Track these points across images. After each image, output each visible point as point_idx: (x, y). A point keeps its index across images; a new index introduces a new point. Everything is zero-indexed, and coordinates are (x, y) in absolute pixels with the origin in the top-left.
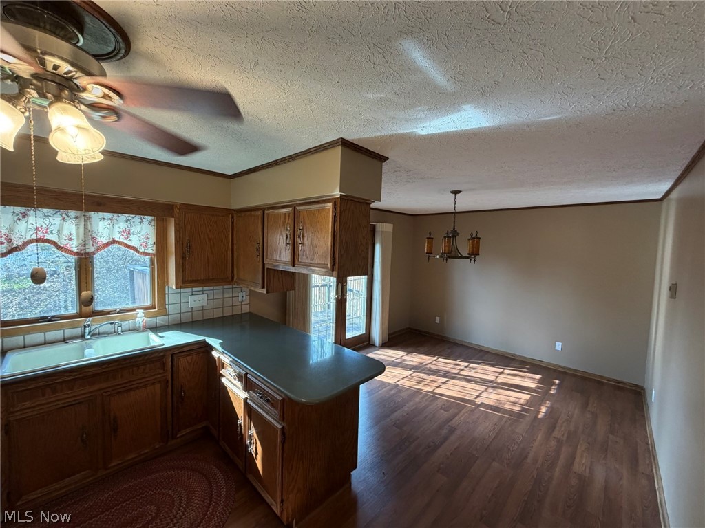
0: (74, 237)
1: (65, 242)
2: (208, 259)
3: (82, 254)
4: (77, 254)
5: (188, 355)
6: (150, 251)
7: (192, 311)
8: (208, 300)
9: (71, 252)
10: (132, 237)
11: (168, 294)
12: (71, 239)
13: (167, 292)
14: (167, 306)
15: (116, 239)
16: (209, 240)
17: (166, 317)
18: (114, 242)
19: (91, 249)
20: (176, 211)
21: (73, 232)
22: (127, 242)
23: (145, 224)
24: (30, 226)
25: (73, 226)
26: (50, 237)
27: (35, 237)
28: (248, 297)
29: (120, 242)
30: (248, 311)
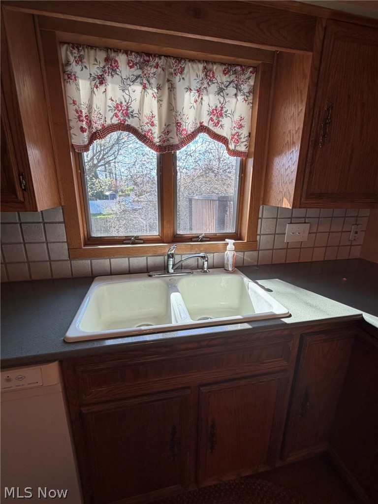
0: (156, 122)
1: (147, 128)
3: (165, 148)
4: (160, 148)
6: (242, 148)
7: (287, 248)
8: (309, 233)
9: (153, 145)
10: (225, 121)
11: (261, 219)
12: (153, 125)
13: (260, 216)
14: (258, 237)
15: (205, 124)
17: (255, 253)
18: (202, 129)
19: (175, 140)
21: (156, 113)
22: (217, 130)
23: (240, 98)
24: (109, 103)
25: (155, 103)
26: (130, 122)
27: (115, 121)
28: (364, 234)
29: (208, 131)
30: (358, 256)
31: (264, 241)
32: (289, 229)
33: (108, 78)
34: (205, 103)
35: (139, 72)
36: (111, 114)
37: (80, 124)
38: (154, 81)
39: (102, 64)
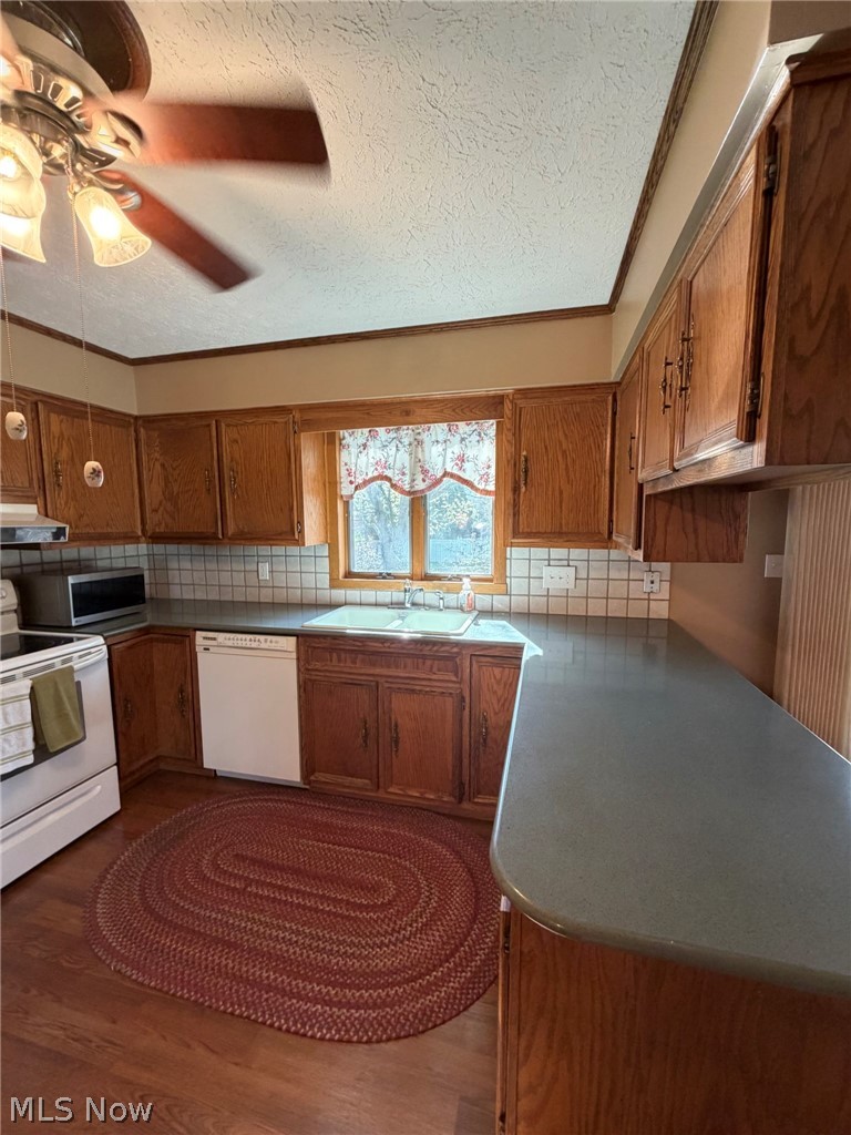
0: (407, 472)
1: (397, 478)
3: (414, 494)
4: (409, 493)
5: (497, 665)
7: (548, 596)
8: (576, 579)
9: (403, 492)
10: (466, 465)
11: (510, 559)
12: (404, 474)
13: (508, 556)
14: (508, 580)
15: (449, 470)
17: (507, 599)
19: (420, 486)
20: (508, 406)
21: (407, 464)
22: (461, 474)
24: (371, 460)
25: (407, 456)
26: (388, 473)
27: (376, 474)
28: (666, 586)
29: (452, 476)
30: (665, 615)
31: (517, 586)
32: (547, 571)
33: (370, 443)
34: (449, 451)
35: (395, 435)
36: (373, 469)
37: (350, 479)
38: (406, 441)
39: (367, 434)
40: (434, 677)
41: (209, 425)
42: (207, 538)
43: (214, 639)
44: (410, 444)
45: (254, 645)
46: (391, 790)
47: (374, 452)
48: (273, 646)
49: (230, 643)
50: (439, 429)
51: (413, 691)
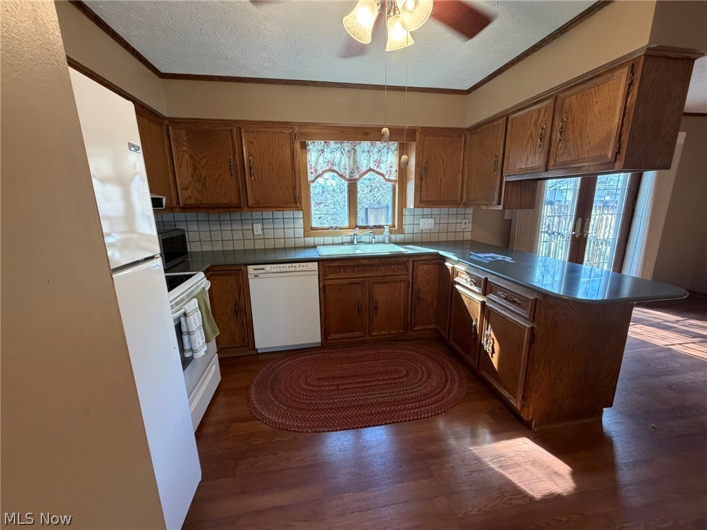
0: (347, 167)
1: (342, 171)
2: (441, 180)
3: (352, 180)
4: (349, 180)
5: (425, 264)
6: (393, 178)
7: (422, 233)
8: (435, 224)
9: (346, 179)
10: (381, 165)
11: (405, 215)
12: (346, 169)
13: (405, 213)
14: (404, 226)
15: (372, 168)
16: (443, 161)
17: (402, 236)
18: (370, 170)
19: (357, 176)
20: (418, 135)
21: (347, 163)
22: (378, 170)
23: (390, 153)
24: (325, 160)
25: (347, 159)
26: (335, 168)
27: (327, 168)
28: (471, 224)
29: (374, 171)
30: (469, 238)
31: (407, 229)
32: (422, 221)
33: (325, 149)
34: (372, 157)
35: (340, 145)
36: (325, 165)
38: (346, 149)
39: (323, 144)
40: (396, 274)
41: (231, 130)
42: (231, 207)
43: (264, 269)
44: (348, 152)
45: (292, 269)
46: (373, 334)
47: (327, 155)
48: (305, 268)
49: (275, 270)
50: (365, 145)
51: (386, 282)
